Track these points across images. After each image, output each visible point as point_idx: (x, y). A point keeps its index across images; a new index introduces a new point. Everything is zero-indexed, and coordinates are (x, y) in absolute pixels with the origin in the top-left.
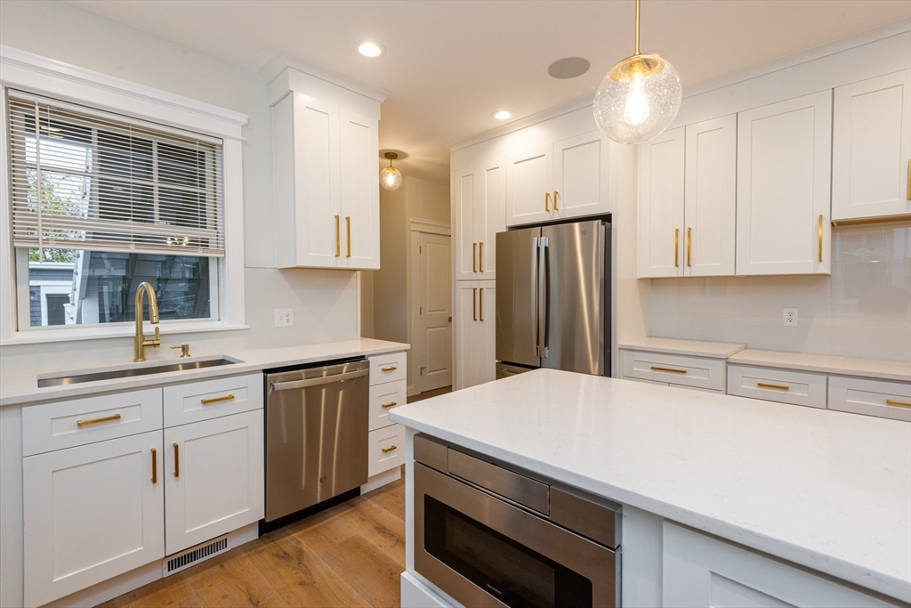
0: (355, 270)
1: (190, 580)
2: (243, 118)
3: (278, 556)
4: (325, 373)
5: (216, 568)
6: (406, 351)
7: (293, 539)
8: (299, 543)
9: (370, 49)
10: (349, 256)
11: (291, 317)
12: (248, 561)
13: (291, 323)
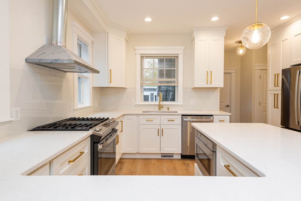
0: (217, 88)
1: (165, 160)
2: (183, 47)
3: (183, 163)
4: (204, 118)
5: (170, 160)
6: (229, 115)
7: (188, 161)
8: (189, 163)
9: (215, 19)
10: (211, 83)
11: (195, 102)
12: (177, 162)
13: (195, 104)
